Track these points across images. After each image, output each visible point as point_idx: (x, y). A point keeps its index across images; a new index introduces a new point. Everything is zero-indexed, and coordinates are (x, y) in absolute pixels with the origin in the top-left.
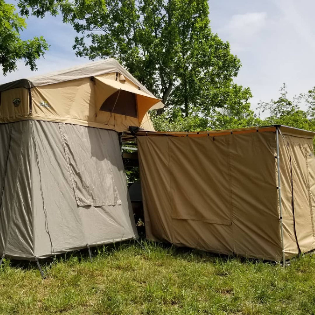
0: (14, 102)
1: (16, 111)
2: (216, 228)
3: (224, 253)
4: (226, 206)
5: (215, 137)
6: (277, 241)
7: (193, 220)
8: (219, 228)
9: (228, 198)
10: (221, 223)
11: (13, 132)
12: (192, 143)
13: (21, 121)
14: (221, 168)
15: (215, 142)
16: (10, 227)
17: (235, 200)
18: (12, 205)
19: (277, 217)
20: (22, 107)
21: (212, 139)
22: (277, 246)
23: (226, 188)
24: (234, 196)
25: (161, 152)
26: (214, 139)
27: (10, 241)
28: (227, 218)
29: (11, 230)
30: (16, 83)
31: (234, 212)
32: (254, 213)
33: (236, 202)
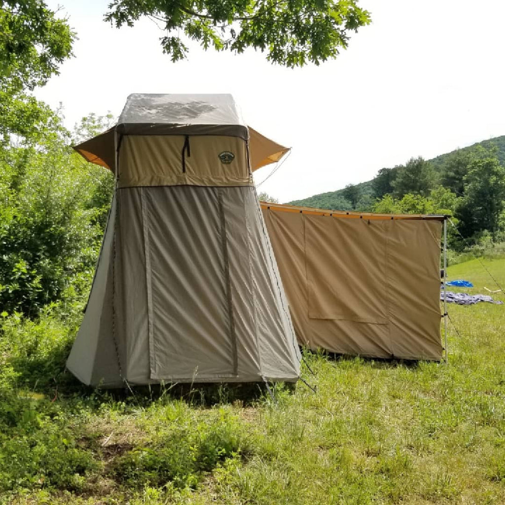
0: (221, 155)
1: (227, 170)
2: (370, 328)
3: (379, 357)
4: (382, 303)
5: (370, 221)
6: (437, 339)
7: (341, 320)
8: (374, 328)
9: (385, 294)
10: (376, 323)
11: (225, 200)
12: (337, 224)
13: (239, 187)
14: (378, 258)
15: (370, 226)
16: (258, 339)
17: (391, 295)
18: (252, 308)
19: (439, 313)
20: (237, 165)
21: (367, 223)
22: (435, 344)
23: (381, 282)
24: (390, 291)
25: (294, 234)
26: (369, 223)
27: (264, 358)
28: (383, 316)
29: (261, 343)
30: (225, 128)
31: (390, 309)
32: (414, 310)
33: (393, 297)
